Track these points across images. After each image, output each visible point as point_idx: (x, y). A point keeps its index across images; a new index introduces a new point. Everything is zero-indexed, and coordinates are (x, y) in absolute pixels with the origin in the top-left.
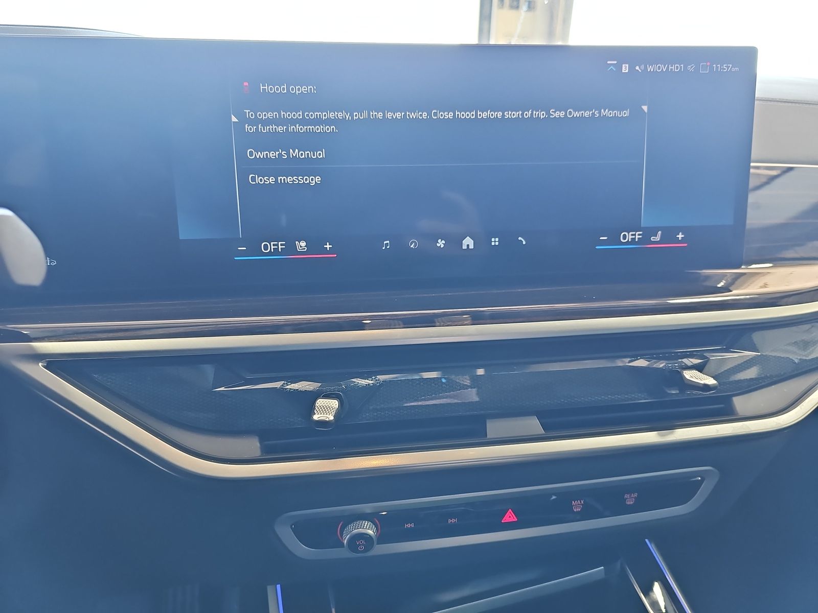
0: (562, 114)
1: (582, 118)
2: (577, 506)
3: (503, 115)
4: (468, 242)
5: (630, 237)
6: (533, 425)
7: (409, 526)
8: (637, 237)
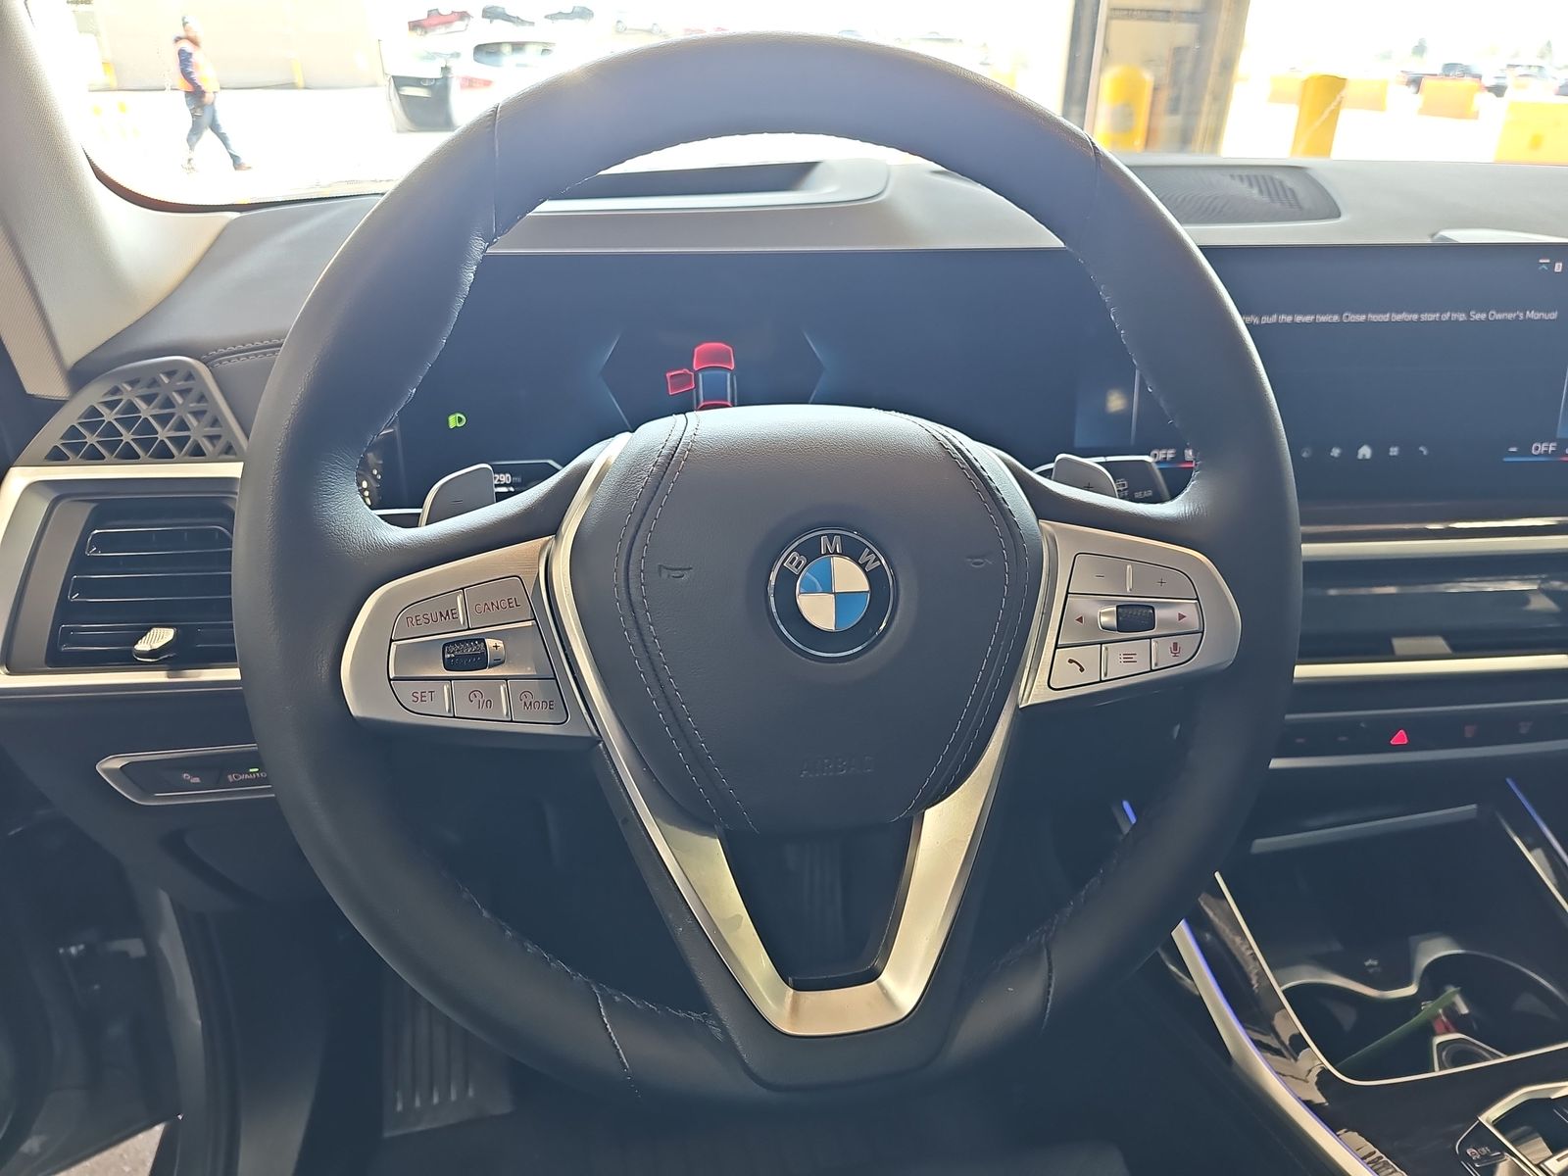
0: (1483, 316)
1: (1505, 321)
2: (1469, 732)
3: (1420, 318)
4: (1365, 452)
5: (1543, 449)
6: (1439, 644)
7: (1299, 741)
8: (1551, 449)
